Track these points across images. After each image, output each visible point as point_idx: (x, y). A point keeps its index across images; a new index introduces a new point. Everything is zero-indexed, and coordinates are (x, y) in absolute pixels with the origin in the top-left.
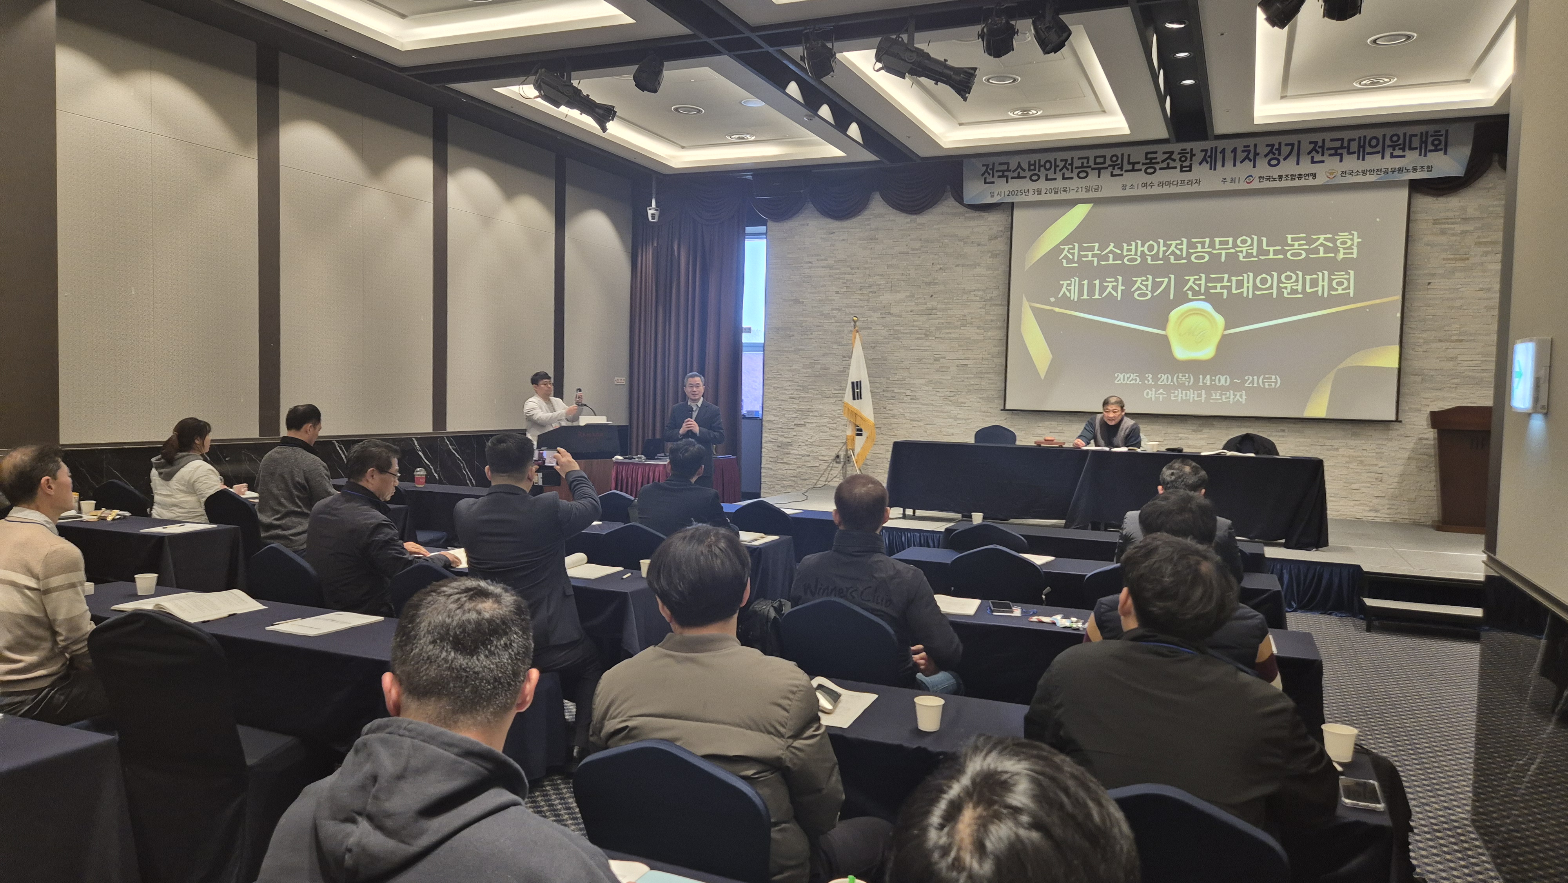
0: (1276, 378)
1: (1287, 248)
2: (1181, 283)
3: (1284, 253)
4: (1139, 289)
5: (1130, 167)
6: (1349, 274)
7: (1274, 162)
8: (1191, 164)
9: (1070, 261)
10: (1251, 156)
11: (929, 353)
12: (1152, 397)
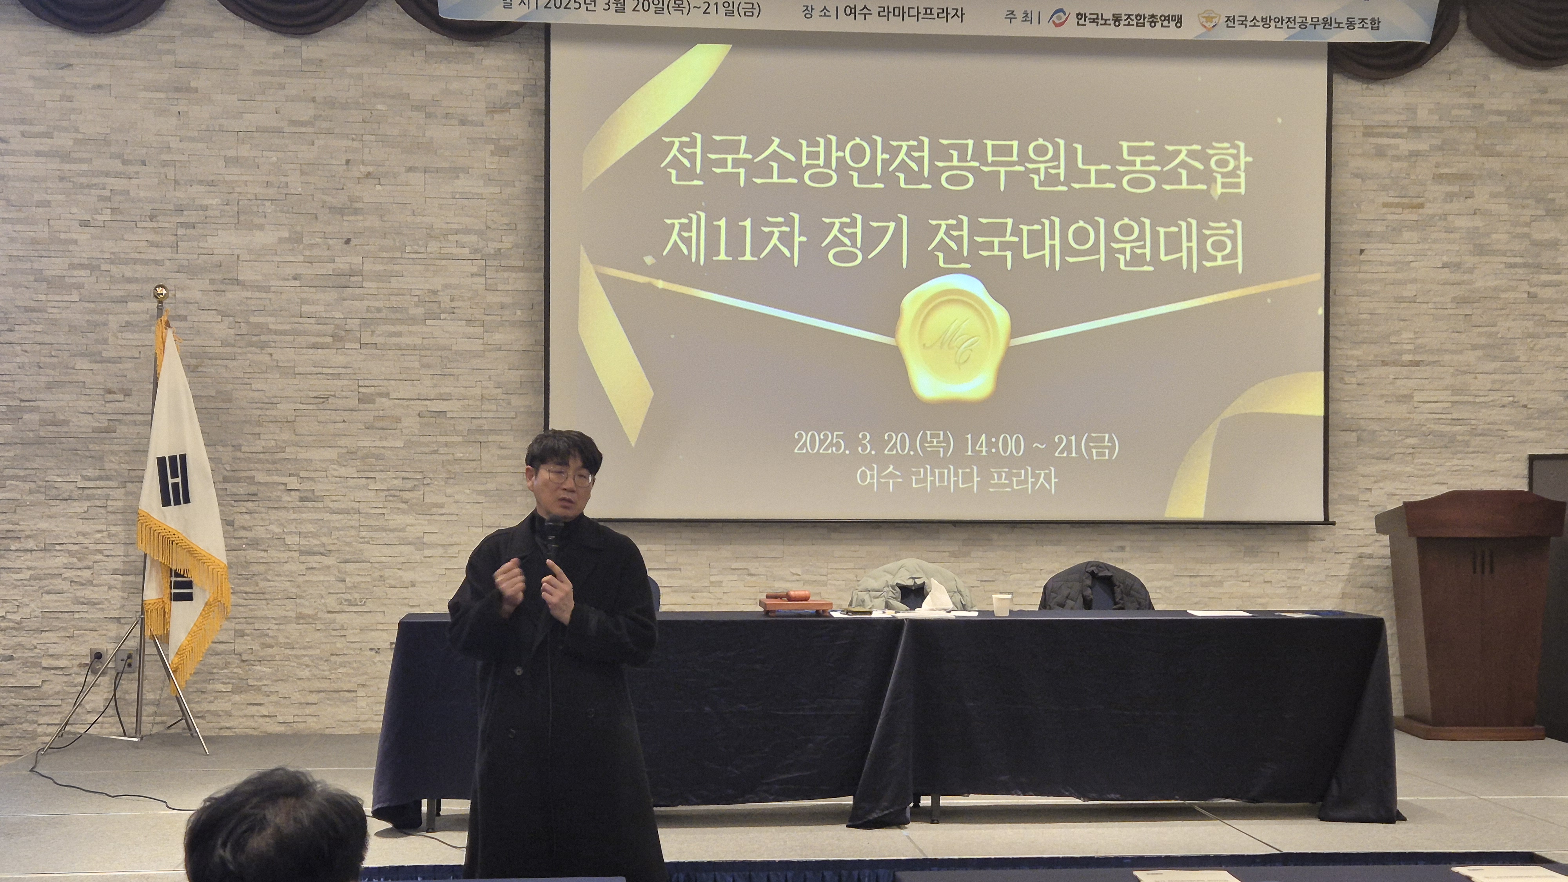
0: (1111, 440)
1: (1122, 169)
2: (921, 233)
3: (1115, 176)
4: (836, 242)
6: (1233, 227)
9: (685, 173)
11: (346, 382)
12: (874, 483)
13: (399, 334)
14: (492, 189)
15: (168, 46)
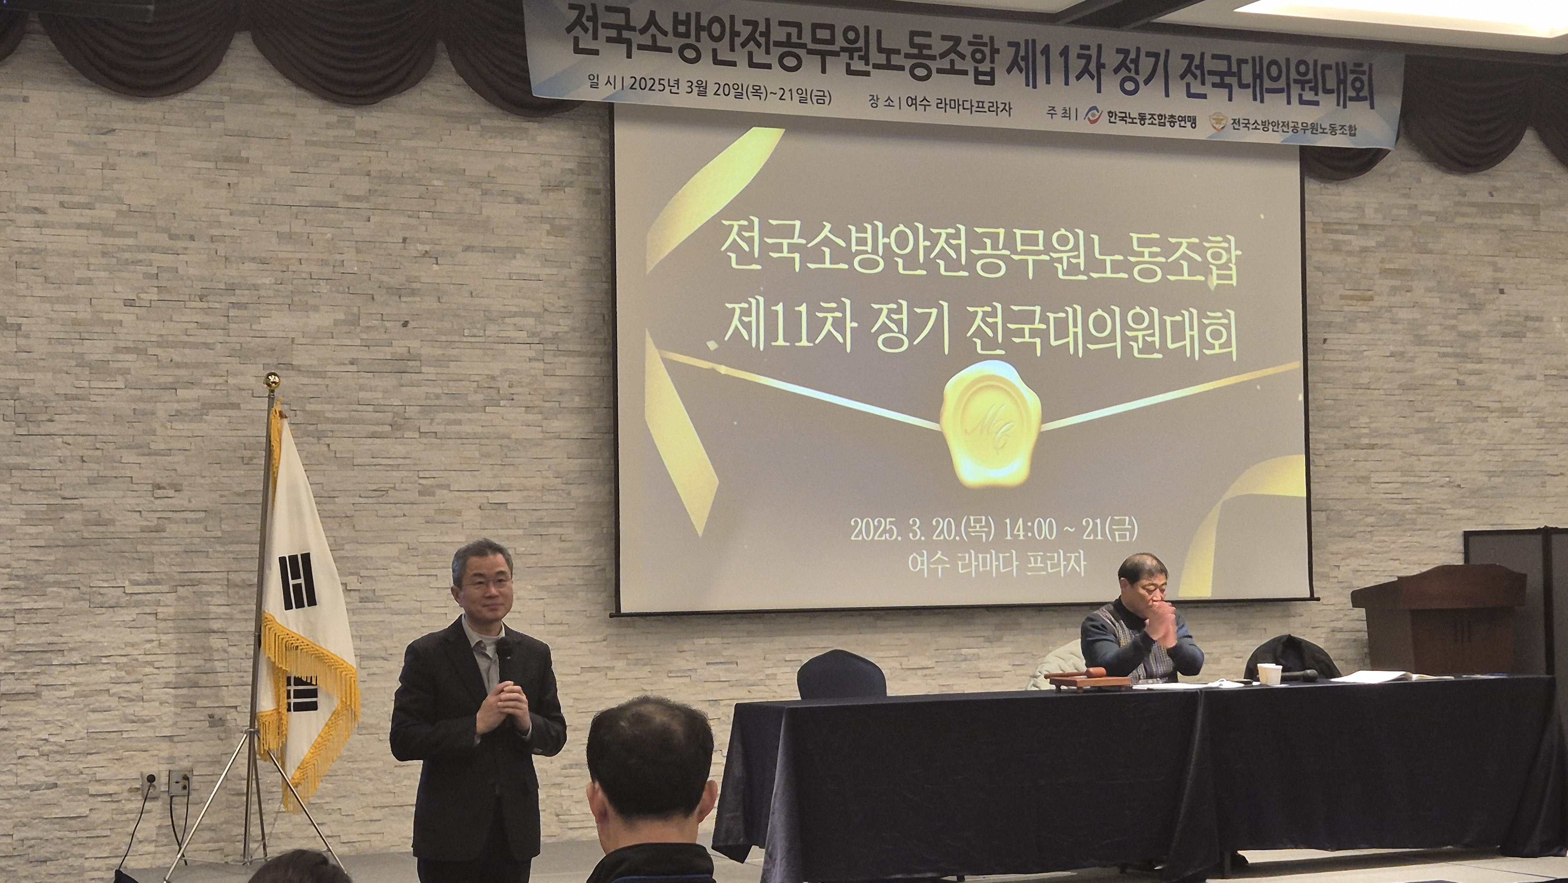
0: (1131, 522)
1: (1133, 259)
2: (962, 321)
3: (1127, 267)
4: (885, 328)
5: (882, 59)
6: (1227, 316)
7: (1129, 86)
8: (993, 69)
9: (745, 257)
10: (1092, 67)
11: (406, 474)
12: (924, 569)
13: (459, 422)
14: (548, 271)
15: (217, 112)
